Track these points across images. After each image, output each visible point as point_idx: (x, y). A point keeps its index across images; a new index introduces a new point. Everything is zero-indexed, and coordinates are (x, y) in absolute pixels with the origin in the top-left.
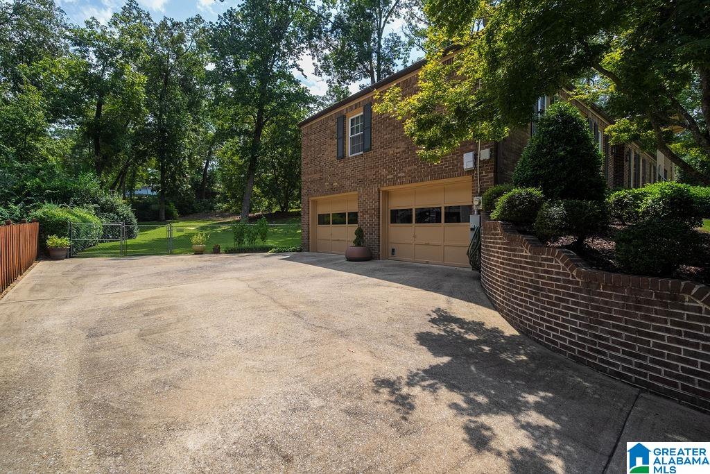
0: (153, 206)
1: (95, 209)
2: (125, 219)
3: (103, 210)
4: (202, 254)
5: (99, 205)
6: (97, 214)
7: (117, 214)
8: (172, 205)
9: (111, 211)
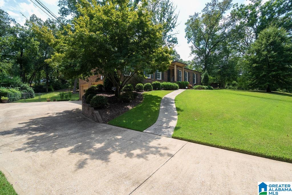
0: (44, 87)
1: (19, 89)
2: (30, 92)
3: (22, 89)
4: (49, 101)
5: (21, 87)
6: (19, 90)
7: (27, 90)
8: (51, 86)
9: (25, 89)
